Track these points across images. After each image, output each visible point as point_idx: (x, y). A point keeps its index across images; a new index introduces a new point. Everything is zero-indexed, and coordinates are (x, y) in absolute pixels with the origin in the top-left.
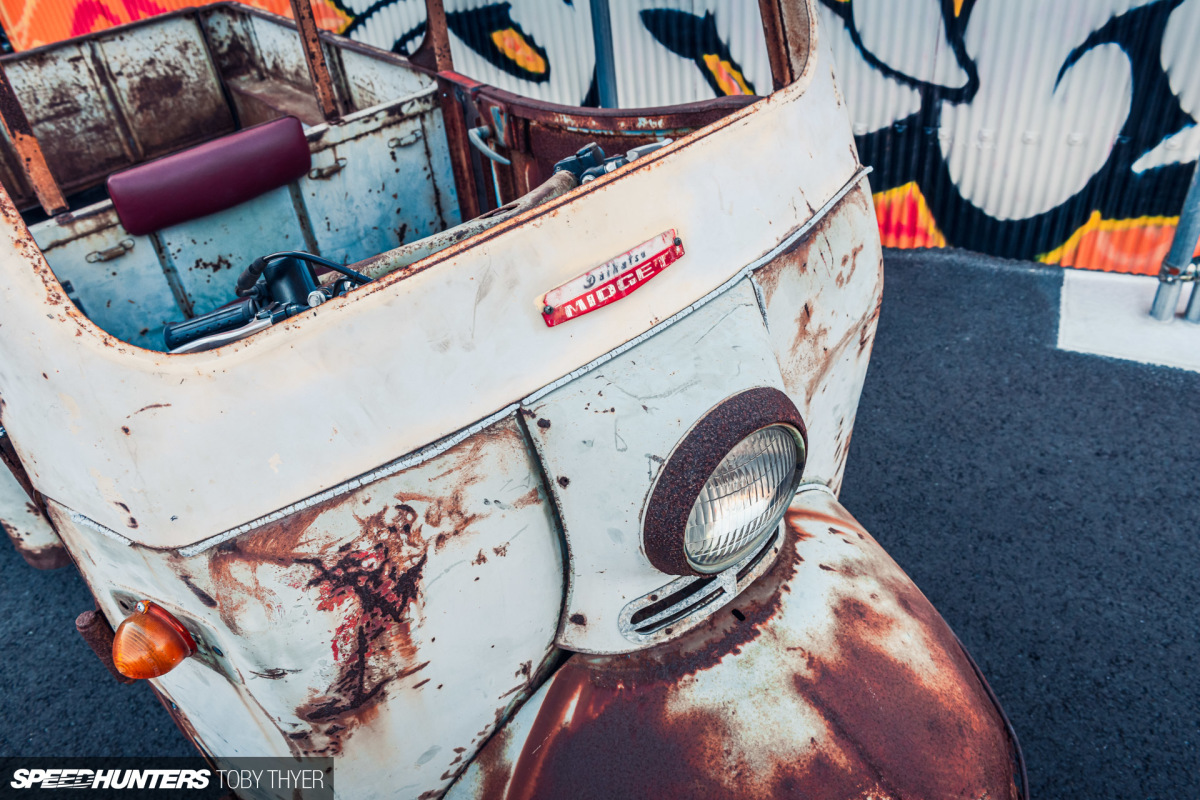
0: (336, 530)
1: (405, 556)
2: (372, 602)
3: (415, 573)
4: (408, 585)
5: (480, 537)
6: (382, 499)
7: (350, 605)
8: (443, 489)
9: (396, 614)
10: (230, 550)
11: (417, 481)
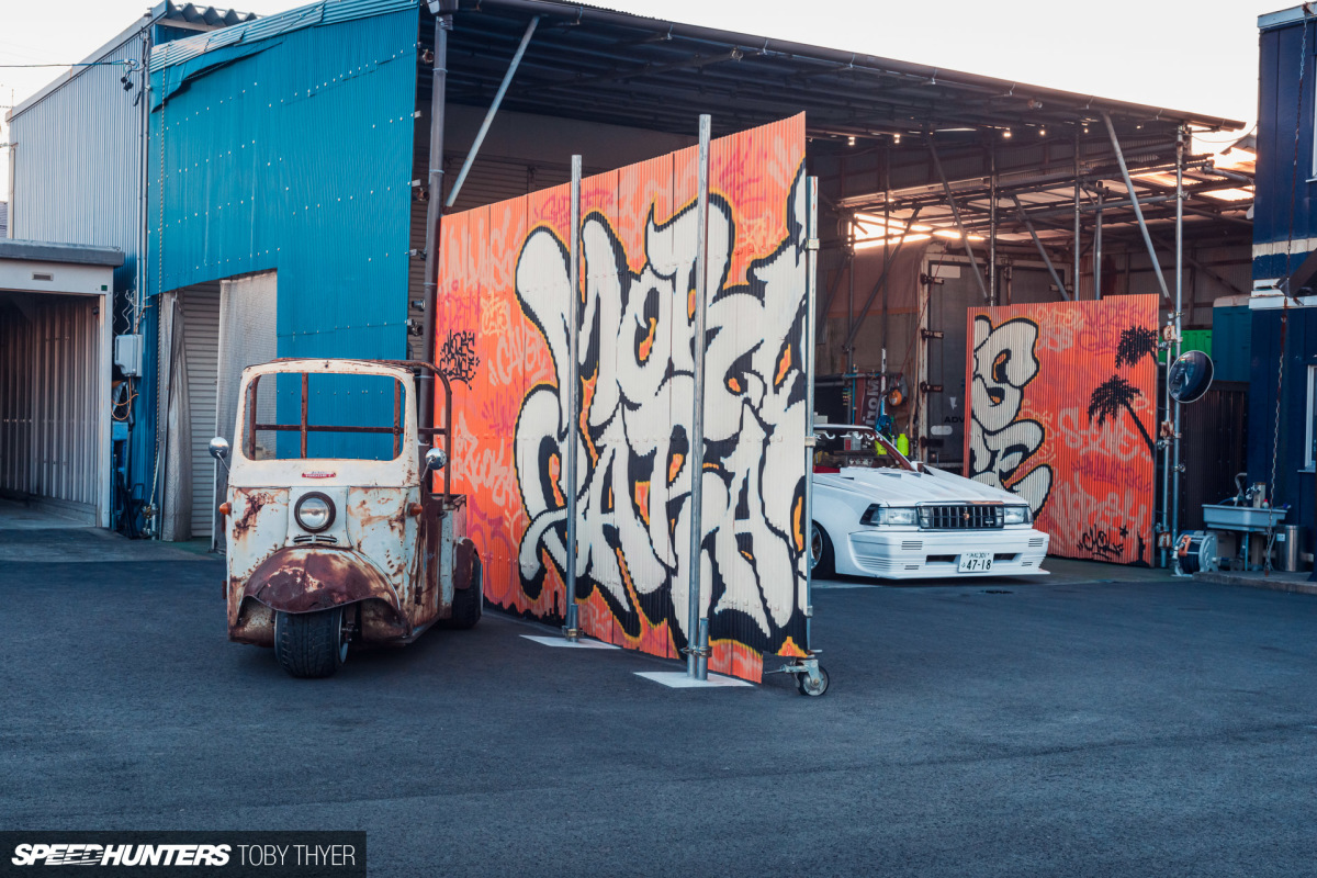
0: (254, 493)
1: (261, 502)
2: (253, 507)
3: (261, 506)
4: (260, 507)
5: (274, 506)
6: (263, 491)
7: (250, 505)
8: (272, 494)
9: (256, 512)
10: (240, 489)
11: (269, 491)
